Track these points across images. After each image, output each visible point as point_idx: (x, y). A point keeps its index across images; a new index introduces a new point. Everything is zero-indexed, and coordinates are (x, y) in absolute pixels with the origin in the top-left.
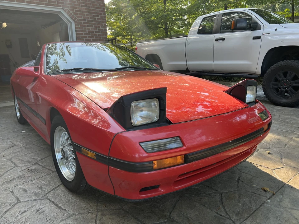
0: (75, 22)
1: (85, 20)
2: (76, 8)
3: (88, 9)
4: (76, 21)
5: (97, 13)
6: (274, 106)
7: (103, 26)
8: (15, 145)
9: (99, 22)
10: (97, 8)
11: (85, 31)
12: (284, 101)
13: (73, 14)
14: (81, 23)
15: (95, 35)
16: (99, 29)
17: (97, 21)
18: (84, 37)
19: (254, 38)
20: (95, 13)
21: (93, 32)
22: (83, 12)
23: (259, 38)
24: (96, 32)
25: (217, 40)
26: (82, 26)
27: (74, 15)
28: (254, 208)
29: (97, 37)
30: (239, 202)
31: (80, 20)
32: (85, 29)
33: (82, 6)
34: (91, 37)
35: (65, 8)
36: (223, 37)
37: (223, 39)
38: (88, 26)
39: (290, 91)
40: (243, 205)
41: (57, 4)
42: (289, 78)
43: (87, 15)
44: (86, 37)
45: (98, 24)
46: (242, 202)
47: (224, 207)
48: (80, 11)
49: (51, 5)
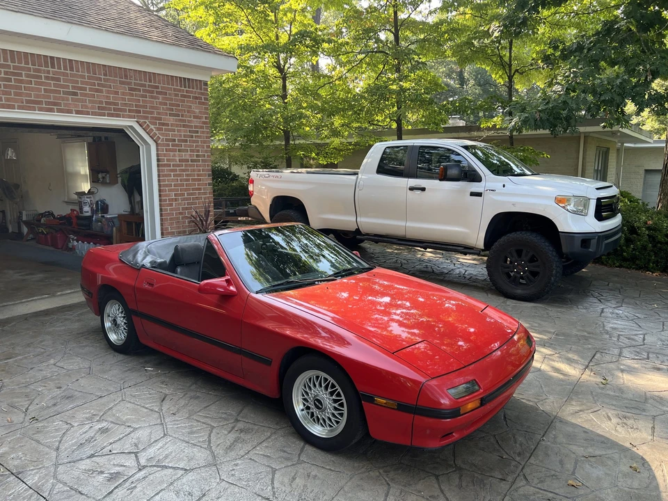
0: (157, 145)
1: (174, 140)
2: (160, 119)
3: (180, 120)
4: (159, 142)
5: (196, 127)
6: (506, 299)
7: (206, 149)
8: (166, 395)
9: (197, 142)
10: (195, 117)
11: (175, 160)
12: (519, 291)
13: (154, 129)
14: (168, 145)
15: (190, 166)
16: (197, 156)
17: (194, 142)
18: (172, 171)
19: (472, 194)
20: (191, 127)
21: (187, 161)
22: (172, 125)
23: (479, 195)
24: (192, 161)
25: (412, 189)
26: (170, 150)
27: (157, 132)
28: (533, 447)
29: (194, 170)
30: (516, 443)
31: (167, 140)
32: (174, 156)
33: (170, 115)
34: (183, 171)
35: (142, 121)
36: (423, 186)
37: (423, 189)
38: (179, 151)
39: (528, 278)
40: (521, 445)
41: (127, 113)
42: (524, 259)
43: (179, 131)
44: (176, 170)
45: (196, 146)
46: (518, 442)
47: (503, 449)
48: (167, 125)
49: (118, 116)
